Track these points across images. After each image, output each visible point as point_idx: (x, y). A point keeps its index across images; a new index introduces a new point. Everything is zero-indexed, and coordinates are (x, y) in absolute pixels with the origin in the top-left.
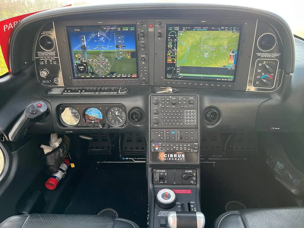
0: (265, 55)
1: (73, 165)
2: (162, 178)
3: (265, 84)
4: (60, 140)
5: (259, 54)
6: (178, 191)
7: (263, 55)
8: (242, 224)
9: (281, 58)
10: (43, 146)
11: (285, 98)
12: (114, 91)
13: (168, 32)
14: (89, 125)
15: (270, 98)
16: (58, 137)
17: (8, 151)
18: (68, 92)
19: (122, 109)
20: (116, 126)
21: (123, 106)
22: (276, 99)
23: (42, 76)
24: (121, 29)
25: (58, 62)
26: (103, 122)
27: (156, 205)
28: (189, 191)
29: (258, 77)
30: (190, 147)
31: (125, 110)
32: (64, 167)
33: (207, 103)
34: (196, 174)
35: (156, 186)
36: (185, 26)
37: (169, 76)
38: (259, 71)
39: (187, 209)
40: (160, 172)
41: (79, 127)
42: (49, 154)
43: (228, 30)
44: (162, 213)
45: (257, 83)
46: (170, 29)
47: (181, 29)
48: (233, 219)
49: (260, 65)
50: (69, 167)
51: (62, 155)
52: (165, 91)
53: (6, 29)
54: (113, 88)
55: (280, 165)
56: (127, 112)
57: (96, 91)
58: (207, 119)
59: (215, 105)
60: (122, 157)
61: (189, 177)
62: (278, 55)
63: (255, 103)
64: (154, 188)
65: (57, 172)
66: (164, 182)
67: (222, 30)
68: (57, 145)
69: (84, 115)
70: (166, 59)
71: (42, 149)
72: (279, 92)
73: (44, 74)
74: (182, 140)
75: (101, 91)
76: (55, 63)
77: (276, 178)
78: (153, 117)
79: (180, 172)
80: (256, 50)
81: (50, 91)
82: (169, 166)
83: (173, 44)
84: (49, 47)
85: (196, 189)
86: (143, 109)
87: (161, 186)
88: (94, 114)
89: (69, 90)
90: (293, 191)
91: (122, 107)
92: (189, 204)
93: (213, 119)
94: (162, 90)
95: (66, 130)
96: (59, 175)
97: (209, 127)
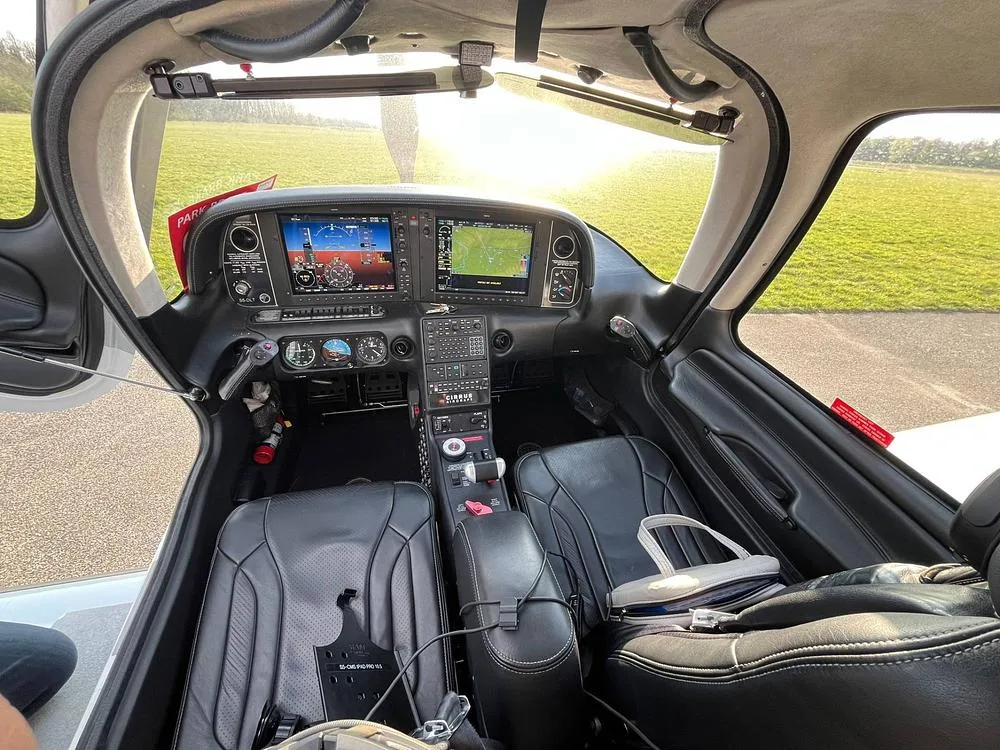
0: (561, 262)
1: (288, 424)
2: (444, 426)
3: (563, 299)
4: (268, 387)
5: (555, 262)
6: (467, 439)
7: (559, 263)
8: (543, 465)
9: (580, 267)
10: (246, 400)
11: (584, 315)
12: (364, 313)
13: (438, 226)
14: (331, 364)
15: (569, 316)
16: (265, 383)
17: (205, 414)
18: (289, 316)
19: (380, 338)
20: (373, 363)
21: (381, 334)
22: (575, 316)
23: (240, 292)
24: (368, 220)
25: (265, 270)
26: (353, 359)
27: (443, 459)
28: (480, 438)
29: (555, 290)
30: (480, 384)
31: (385, 341)
32: (278, 428)
33: (496, 326)
34: (486, 416)
35: (437, 437)
36: (462, 220)
37: (442, 288)
38: (556, 282)
39: (481, 458)
40: (442, 420)
41: (316, 368)
42: (256, 410)
43: (519, 228)
44: (452, 468)
45: (554, 297)
46: (441, 222)
47: (456, 224)
48: (533, 460)
49: (557, 275)
50: (284, 427)
51: (275, 410)
52: (439, 311)
53: (181, 224)
54: (361, 308)
55: (580, 392)
56: (389, 343)
57: (335, 313)
58: (496, 346)
59: (505, 327)
60: (364, 402)
61: (480, 420)
62: (577, 263)
63: (552, 322)
64: (436, 440)
65: (269, 437)
66: (449, 430)
67: (510, 228)
68: (266, 395)
69: (320, 351)
70: (437, 266)
71: (245, 405)
72: (578, 308)
73: (242, 288)
74: (468, 376)
75: (342, 313)
76: (260, 270)
77: (577, 408)
78: (428, 350)
79: (467, 415)
80: (552, 257)
81: (259, 316)
82: (453, 410)
83: (446, 243)
84: (250, 246)
85: (488, 433)
86: (413, 339)
87: (446, 436)
88: (337, 348)
89: (290, 313)
90: (595, 421)
91: (379, 335)
92: (482, 453)
93: (504, 345)
94: (433, 308)
95: (295, 374)
96: (273, 441)
97: (500, 355)
